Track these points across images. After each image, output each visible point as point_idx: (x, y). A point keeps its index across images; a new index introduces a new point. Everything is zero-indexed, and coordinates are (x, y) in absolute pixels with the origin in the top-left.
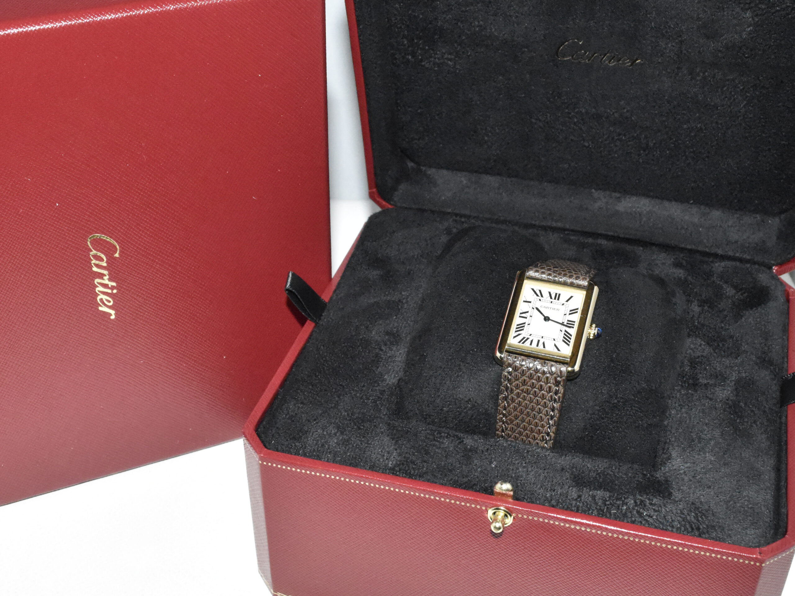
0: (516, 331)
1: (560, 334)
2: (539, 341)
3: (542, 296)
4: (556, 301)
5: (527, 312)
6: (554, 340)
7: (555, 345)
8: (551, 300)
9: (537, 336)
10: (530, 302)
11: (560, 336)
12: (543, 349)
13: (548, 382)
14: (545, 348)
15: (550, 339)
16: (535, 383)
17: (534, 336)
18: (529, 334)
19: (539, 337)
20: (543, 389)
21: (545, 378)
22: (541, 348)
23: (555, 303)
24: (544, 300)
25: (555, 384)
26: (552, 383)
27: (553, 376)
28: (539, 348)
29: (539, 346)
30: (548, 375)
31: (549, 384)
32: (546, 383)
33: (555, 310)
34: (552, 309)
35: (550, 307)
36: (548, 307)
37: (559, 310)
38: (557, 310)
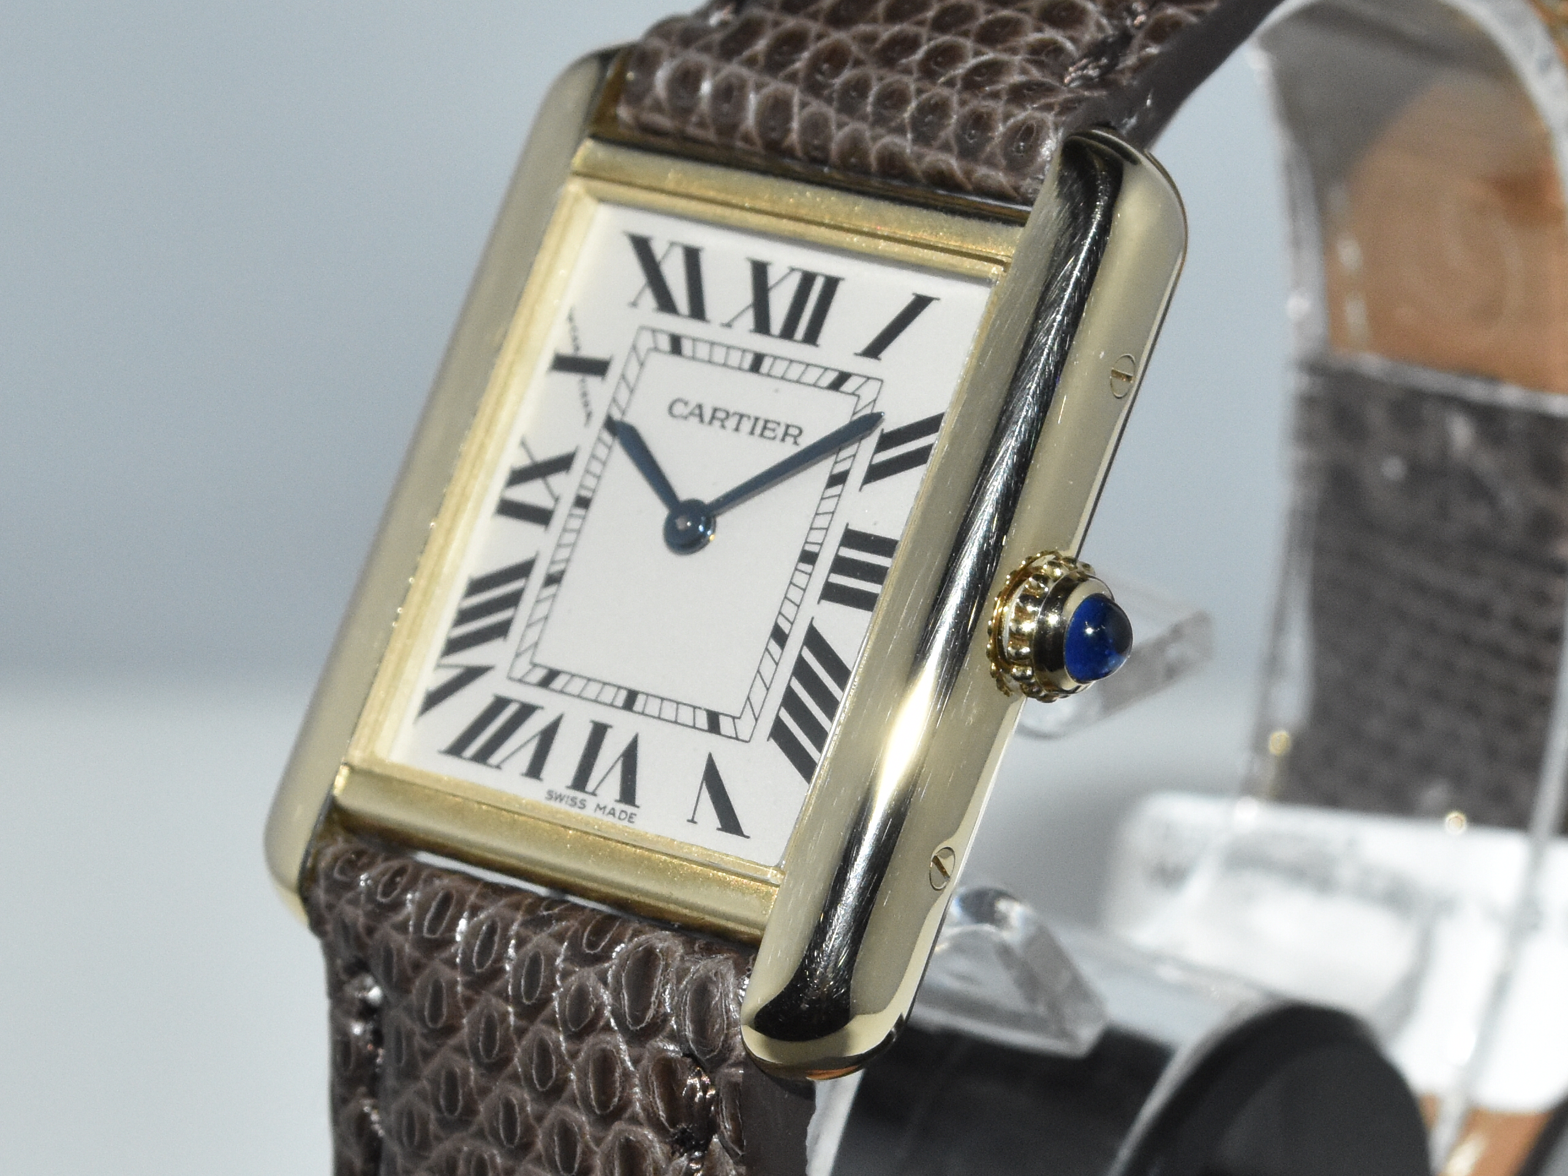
0: (453, 645)
1: (768, 667)
2: (599, 732)
3: (698, 311)
4: (793, 349)
5: (563, 463)
6: (714, 723)
7: (712, 779)
8: (760, 344)
9: (592, 690)
10: (598, 368)
11: (759, 681)
12: (614, 814)
13: (611, 1108)
14: (629, 809)
15: (686, 715)
16: (522, 1108)
17: (576, 686)
18: (539, 674)
19: (608, 695)
20: (580, 1167)
21: (587, 1061)
22: (598, 806)
23: (780, 368)
24: (703, 351)
25: (672, 1130)
26: (640, 1111)
27: (647, 1054)
28: (591, 801)
29: (591, 786)
30: (608, 1043)
31: (618, 1126)
32: (598, 1112)
33: (767, 433)
34: (746, 425)
35: (735, 414)
36: (721, 415)
37: (796, 432)
38: (786, 434)
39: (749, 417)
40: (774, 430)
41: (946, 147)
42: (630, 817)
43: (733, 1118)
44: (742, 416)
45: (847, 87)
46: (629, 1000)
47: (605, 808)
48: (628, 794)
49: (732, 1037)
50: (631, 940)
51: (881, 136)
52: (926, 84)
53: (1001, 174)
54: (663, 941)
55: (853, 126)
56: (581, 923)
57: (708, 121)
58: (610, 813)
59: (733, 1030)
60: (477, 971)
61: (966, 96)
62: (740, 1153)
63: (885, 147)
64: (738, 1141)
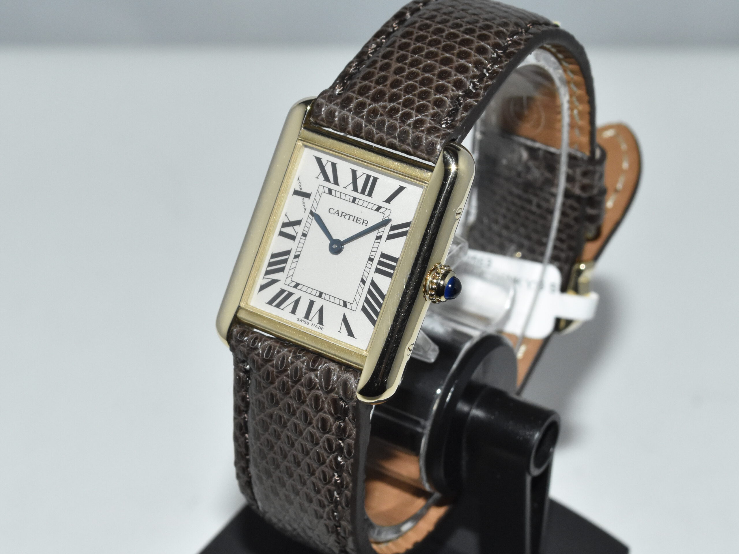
0: (268, 273)
1: (360, 290)
2: (312, 303)
3: (336, 182)
4: (365, 197)
5: (298, 223)
6: (345, 304)
7: (345, 320)
8: (355, 194)
9: (309, 291)
10: (307, 195)
11: (358, 294)
12: (317, 327)
13: (319, 409)
14: (322, 326)
15: (337, 301)
16: (293, 406)
17: (304, 289)
18: (293, 284)
19: (314, 292)
20: (309, 422)
21: (312, 397)
22: (312, 324)
23: (361, 203)
24: (338, 194)
25: (335, 416)
26: (327, 410)
27: (329, 397)
28: (310, 323)
29: (310, 318)
30: (318, 393)
31: (321, 413)
32: (315, 410)
33: (358, 221)
34: (352, 218)
35: (348, 214)
36: (344, 214)
37: (366, 222)
38: (363, 222)
39: (352, 216)
40: (360, 221)
41: (408, 145)
42: (322, 329)
43: (353, 414)
44: (350, 215)
45: (378, 122)
46: (324, 382)
47: (314, 325)
48: (321, 322)
49: (354, 396)
50: (324, 364)
51: (389, 139)
52: (402, 125)
53: (425, 155)
54: (333, 366)
55: (381, 134)
56: (309, 358)
57: (338, 126)
58: (316, 327)
59: (354, 394)
60: (280, 369)
61: (414, 130)
62: (354, 422)
63: (390, 141)
64: (353, 419)
